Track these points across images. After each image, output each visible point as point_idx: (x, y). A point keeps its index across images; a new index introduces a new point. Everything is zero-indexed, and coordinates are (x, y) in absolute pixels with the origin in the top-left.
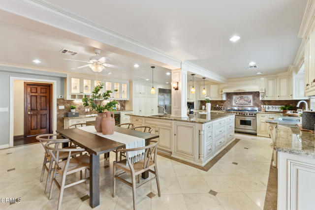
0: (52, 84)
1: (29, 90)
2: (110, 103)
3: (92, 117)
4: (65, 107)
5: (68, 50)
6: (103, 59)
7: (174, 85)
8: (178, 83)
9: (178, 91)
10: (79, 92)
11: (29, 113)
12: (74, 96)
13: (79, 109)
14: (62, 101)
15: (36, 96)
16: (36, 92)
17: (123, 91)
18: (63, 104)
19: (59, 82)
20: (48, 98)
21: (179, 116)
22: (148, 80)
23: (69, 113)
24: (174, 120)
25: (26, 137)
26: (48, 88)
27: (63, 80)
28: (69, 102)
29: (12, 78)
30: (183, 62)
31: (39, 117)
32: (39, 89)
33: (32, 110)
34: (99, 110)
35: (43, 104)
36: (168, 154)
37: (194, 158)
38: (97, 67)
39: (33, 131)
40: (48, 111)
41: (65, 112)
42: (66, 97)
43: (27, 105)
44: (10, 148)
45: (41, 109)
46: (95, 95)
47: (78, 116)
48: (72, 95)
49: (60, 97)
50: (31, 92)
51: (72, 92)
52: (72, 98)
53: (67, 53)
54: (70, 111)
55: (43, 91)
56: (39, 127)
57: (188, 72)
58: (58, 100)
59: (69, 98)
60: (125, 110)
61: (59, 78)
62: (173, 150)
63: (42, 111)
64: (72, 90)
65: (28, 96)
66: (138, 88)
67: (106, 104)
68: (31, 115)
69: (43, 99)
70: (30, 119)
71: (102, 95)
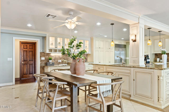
0: (36, 42)
1: (22, 46)
2: (81, 52)
3: (64, 66)
4: (45, 59)
5: (51, 14)
6: (75, 19)
7: (132, 37)
8: (136, 35)
9: (136, 43)
10: (54, 47)
11: (23, 63)
12: (51, 50)
13: (54, 60)
14: (43, 54)
15: (27, 51)
16: (27, 48)
17: (86, 46)
18: (44, 56)
19: (42, 40)
20: (33, 53)
21: (137, 65)
22: (106, 36)
23: (48, 62)
24: (133, 67)
25: (21, 79)
26: (34, 45)
27: (44, 38)
28: (48, 54)
29: (14, 38)
30: (140, 17)
31: (28, 65)
32: (28, 45)
33: (24, 61)
34: (73, 57)
35: (31, 57)
36: (128, 97)
37: (154, 101)
38: (71, 25)
39: (25, 75)
40: (34, 61)
41: (45, 62)
42: (46, 51)
43: (21, 58)
44: (13, 85)
45: (30, 61)
46: (70, 46)
47: (54, 65)
48: (49, 50)
49: (42, 51)
50: (24, 48)
51: (50, 47)
52: (49, 52)
53: (50, 16)
54: (48, 61)
55: (31, 47)
56: (28, 72)
57: (145, 26)
58: (41, 53)
59: (48, 52)
60: (87, 61)
61: (41, 38)
62: (132, 94)
63: (30, 62)
64: (50, 45)
65: (22, 51)
66: (98, 43)
67: (78, 53)
68: (24, 64)
69: (31, 53)
70: (23, 67)
71: (75, 46)
